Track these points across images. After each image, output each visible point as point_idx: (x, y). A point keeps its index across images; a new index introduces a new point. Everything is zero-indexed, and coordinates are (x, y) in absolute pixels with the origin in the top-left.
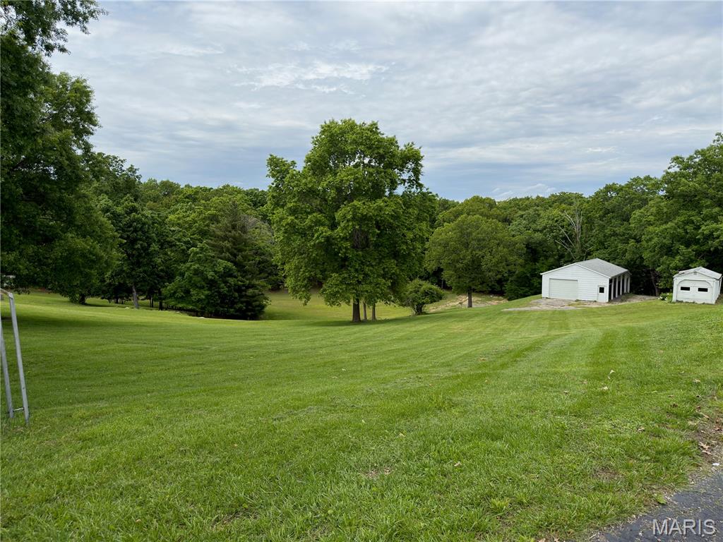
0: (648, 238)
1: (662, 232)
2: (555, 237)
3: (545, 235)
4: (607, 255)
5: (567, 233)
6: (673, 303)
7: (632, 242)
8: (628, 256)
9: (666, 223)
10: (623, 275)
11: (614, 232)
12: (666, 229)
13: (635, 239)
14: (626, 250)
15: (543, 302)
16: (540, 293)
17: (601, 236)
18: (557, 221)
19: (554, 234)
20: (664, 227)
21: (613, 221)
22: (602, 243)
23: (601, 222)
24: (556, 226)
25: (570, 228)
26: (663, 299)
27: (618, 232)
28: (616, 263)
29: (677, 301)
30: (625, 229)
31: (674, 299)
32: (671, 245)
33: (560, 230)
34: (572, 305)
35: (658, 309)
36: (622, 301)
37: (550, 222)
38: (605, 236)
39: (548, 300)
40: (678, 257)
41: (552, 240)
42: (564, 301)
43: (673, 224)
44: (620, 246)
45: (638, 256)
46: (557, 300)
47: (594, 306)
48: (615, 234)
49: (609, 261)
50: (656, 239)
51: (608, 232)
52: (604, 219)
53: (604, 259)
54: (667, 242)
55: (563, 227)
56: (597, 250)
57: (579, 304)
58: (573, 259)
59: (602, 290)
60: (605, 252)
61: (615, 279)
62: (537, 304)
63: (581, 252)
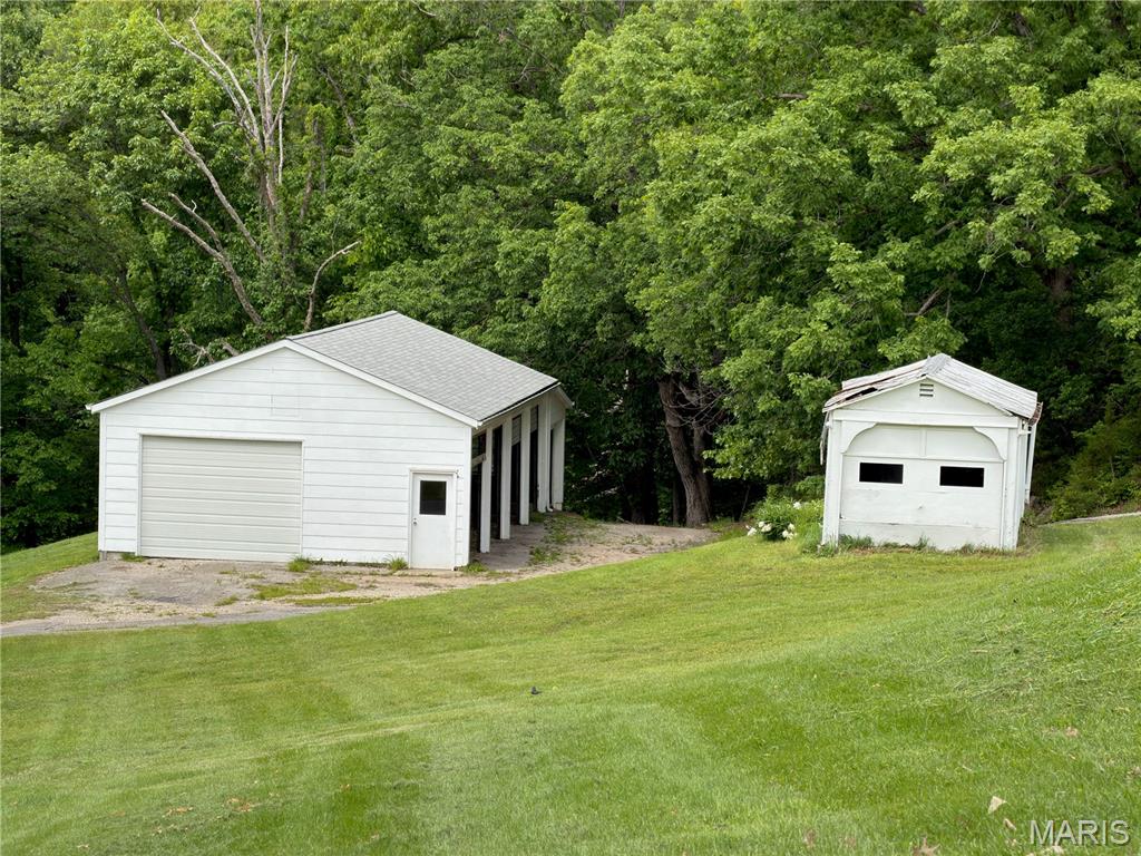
0: (674, 194)
1: (746, 163)
2: (134, 180)
3: (79, 162)
4: (436, 293)
5: (207, 154)
6: (829, 552)
7: (571, 219)
8: (553, 298)
9: (764, 111)
10: (534, 405)
11: (474, 155)
12: (765, 146)
13: (584, 199)
14: (544, 260)
15: (113, 581)
16: (89, 524)
17: (399, 178)
18: (145, 79)
19: (135, 159)
20: (753, 133)
21: (466, 89)
22: (405, 221)
23: (398, 94)
24: (139, 112)
25: (222, 126)
26: (774, 536)
27: (493, 159)
28: (491, 340)
29: (843, 539)
30: (534, 144)
31: (830, 530)
32: (784, 236)
33: (166, 138)
34: (276, 591)
35: (762, 586)
36: (537, 557)
37: (107, 82)
38: (421, 177)
39: (138, 571)
40: (824, 305)
41: (123, 200)
42: (228, 569)
43: (801, 122)
44: (508, 239)
45: (602, 296)
46: (191, 567)
47: (396, 590)
48: (476, 171)
49: (447, 326)
50: (713, 205)
51: (440, 154)
52: (418, 76)
53: (422, 317)
54: (769, 217)
55: (183, 116)
56: (381, 263)
57: (313, 587)
58: (241, 319)
59: (432, 497)
60: (424, 275)
61: (498, 433)
62: (77, 596)
63: (287, 272)
